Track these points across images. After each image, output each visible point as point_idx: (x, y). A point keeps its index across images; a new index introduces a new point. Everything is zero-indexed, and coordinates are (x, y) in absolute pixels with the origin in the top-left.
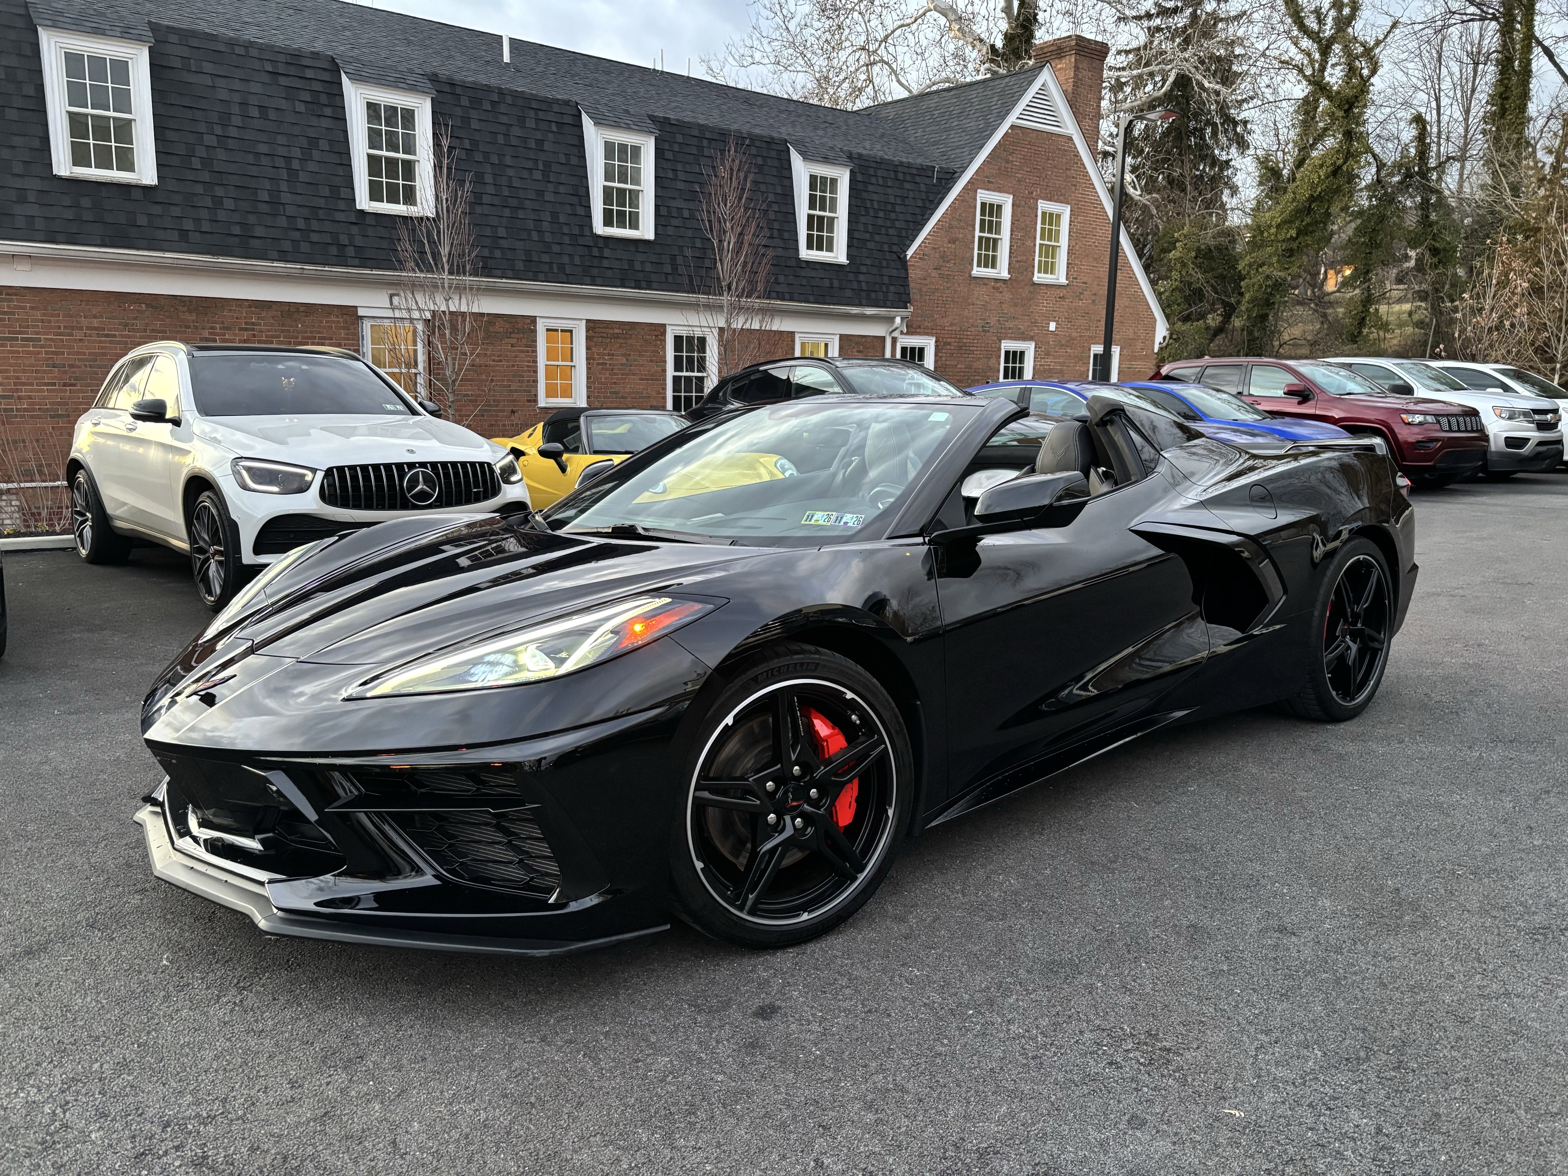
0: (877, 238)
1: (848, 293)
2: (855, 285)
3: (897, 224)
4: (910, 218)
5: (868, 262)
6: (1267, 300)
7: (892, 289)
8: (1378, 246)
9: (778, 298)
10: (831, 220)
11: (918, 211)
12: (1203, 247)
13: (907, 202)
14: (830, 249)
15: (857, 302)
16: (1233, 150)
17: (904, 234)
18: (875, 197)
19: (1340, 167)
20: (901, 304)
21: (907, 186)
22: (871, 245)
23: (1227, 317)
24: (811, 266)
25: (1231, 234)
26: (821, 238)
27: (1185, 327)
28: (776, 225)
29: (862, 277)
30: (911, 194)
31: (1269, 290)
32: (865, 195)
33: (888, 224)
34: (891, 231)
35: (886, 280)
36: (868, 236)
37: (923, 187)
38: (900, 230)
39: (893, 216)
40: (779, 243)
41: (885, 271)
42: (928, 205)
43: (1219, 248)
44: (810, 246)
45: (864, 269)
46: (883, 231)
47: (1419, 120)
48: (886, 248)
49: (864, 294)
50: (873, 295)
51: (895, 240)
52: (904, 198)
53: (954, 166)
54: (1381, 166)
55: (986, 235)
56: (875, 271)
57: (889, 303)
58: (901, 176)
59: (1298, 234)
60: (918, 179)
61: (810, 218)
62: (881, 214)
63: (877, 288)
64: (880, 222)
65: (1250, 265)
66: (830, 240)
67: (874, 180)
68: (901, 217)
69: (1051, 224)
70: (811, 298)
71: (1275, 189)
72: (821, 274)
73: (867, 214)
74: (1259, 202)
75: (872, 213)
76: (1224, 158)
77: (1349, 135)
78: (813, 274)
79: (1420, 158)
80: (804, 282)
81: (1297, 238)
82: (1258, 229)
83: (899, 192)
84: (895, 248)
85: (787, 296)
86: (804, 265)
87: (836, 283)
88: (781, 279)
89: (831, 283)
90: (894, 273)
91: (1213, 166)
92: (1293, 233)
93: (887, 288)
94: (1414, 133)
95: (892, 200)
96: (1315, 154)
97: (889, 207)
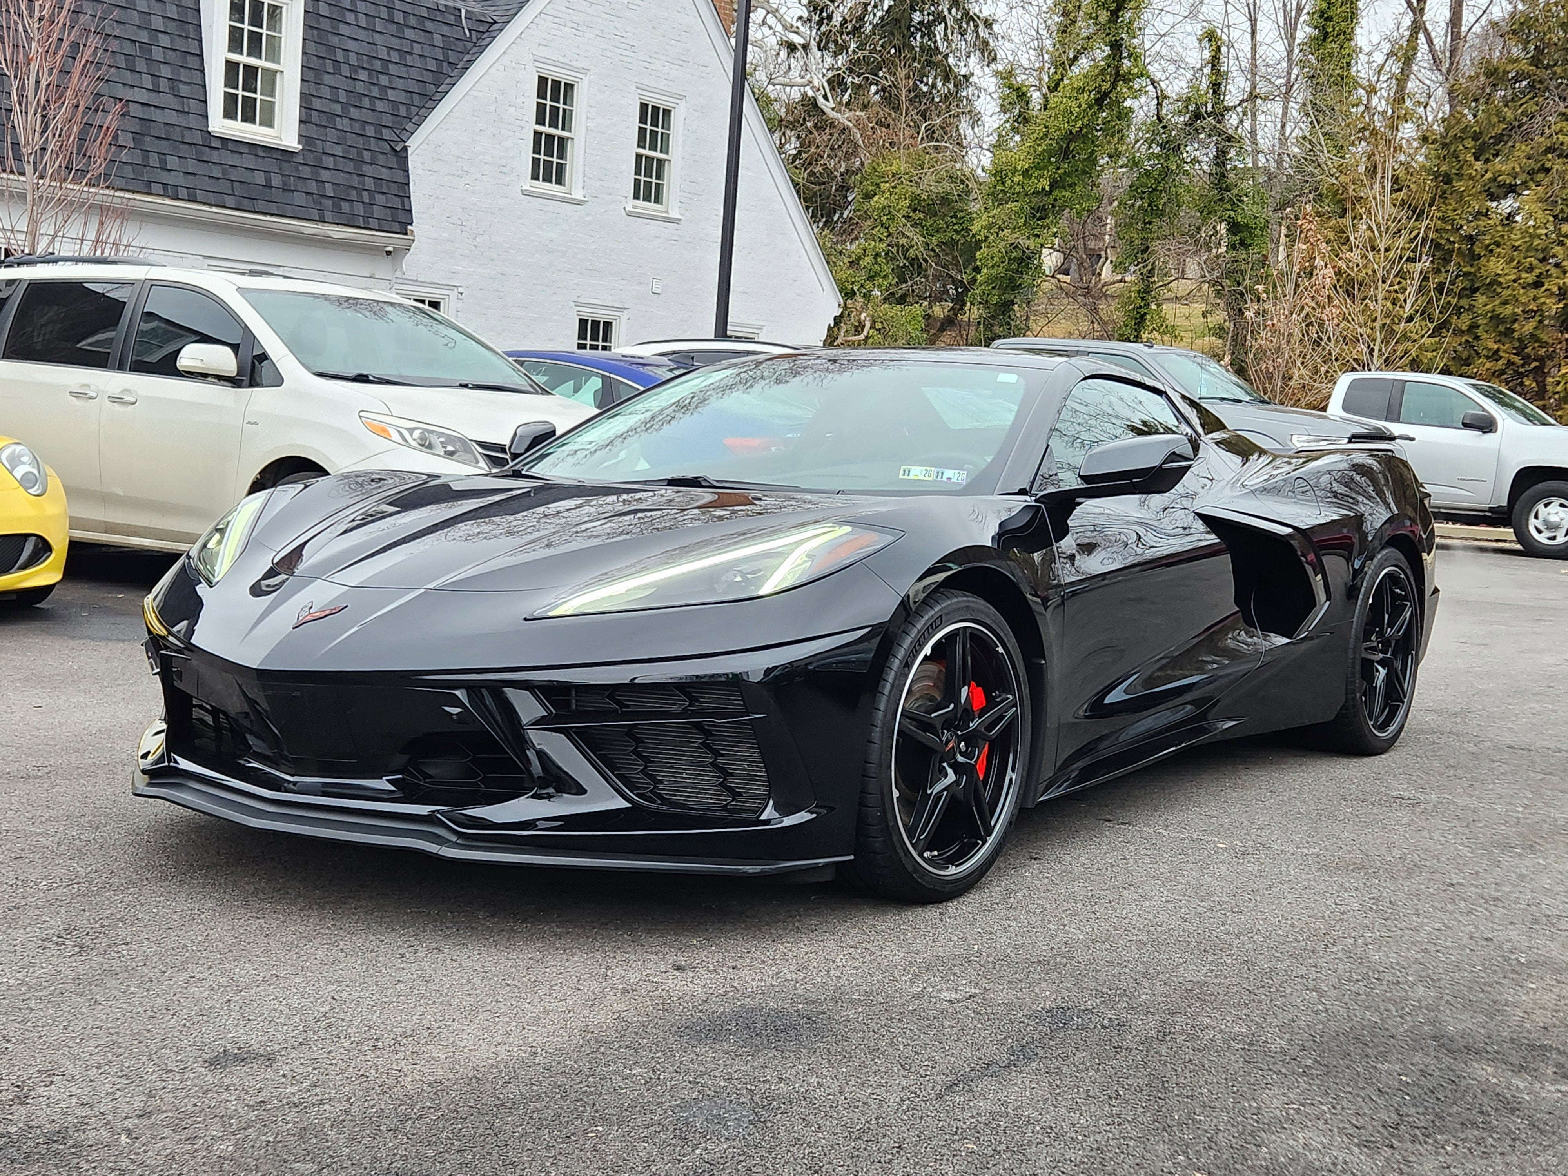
0: (354, 113)
1: (299, 199)
2: (313, 187)
3: (392, 95)
4: (414, 87)
5: (338, 151)
6: (1012, 280)
7: (380, 199)
8: (1161, 214)
9: (166, 195)
10: (271, 75)
11: (428, 77)
12: (924, 196)
13: (409, 60)
14: (268, 122)
15: (315, 214)
16: (973, 60)
17: (403, 111)
18: (351, 45)
19: (1106, 94)
20: (396, 227)
21: (409, 34)
22: (343, 124)
23: (959, 302)
24: (230, 146)
25: (962, 181)
26: (250, 104)
27: (895, 311)
28: (165, 71)
29: (325, 175)
30: (417, 49)
31: (1014, 266)
32: (334, 40)
33: (376, 92)
34: (380, 106)
35: (369, 183)
36: (337, 109)
37: (438, 40)
38: (395, 104)
39: (384, 80)
40: (168, 100)
41: (367, 169)
42: (446, 69)
43: (945, 200)
44: (229, 113)
45: (329, 162)
46: (366, 103)
47: (1211, 36)
48: (370, 131)
49: (328, 203)
50: (345, 207)
51: (387, 120)
52: (403, 53)
53: (491, 13)
54: (1161, 99)
55: (546, 129)
56: (349, 167)
57: (373, 223)
58: (399, 17)
59: (1051, 186)
60: (429, 25)
61: (231, 67)
62: (363, 75)
63: (354, 195)
64: (360, 88)
65: (989, 227)
66: (269, 108)
67: (350, 17)
68: (399, 83)
69: (655, 123)
70: (230, 201)
71: (1023, 119)
72: (249, 161)
73: (337, 72)
74: (1000, 136)
75: (345, 70)
76: (963, 71)
77: (1116, 46)
78: (235, 160)
79: (1214, 92)
80: (217, 172)
81: (1051, 192)
82: (999, 174)
83: (395, 43)
84: (386, 134)
85: (183, 193)
86: (215, 143)
87: (276, 181)
88: (172, 162)
89: (268, 180)
90: (385, 174)
91: (946, 79)
92: (1045, 184)
93: (372, 198)
94: (1207, 54)
95: (383, 53)
96: (1075, 70)
97: (378, 66)
